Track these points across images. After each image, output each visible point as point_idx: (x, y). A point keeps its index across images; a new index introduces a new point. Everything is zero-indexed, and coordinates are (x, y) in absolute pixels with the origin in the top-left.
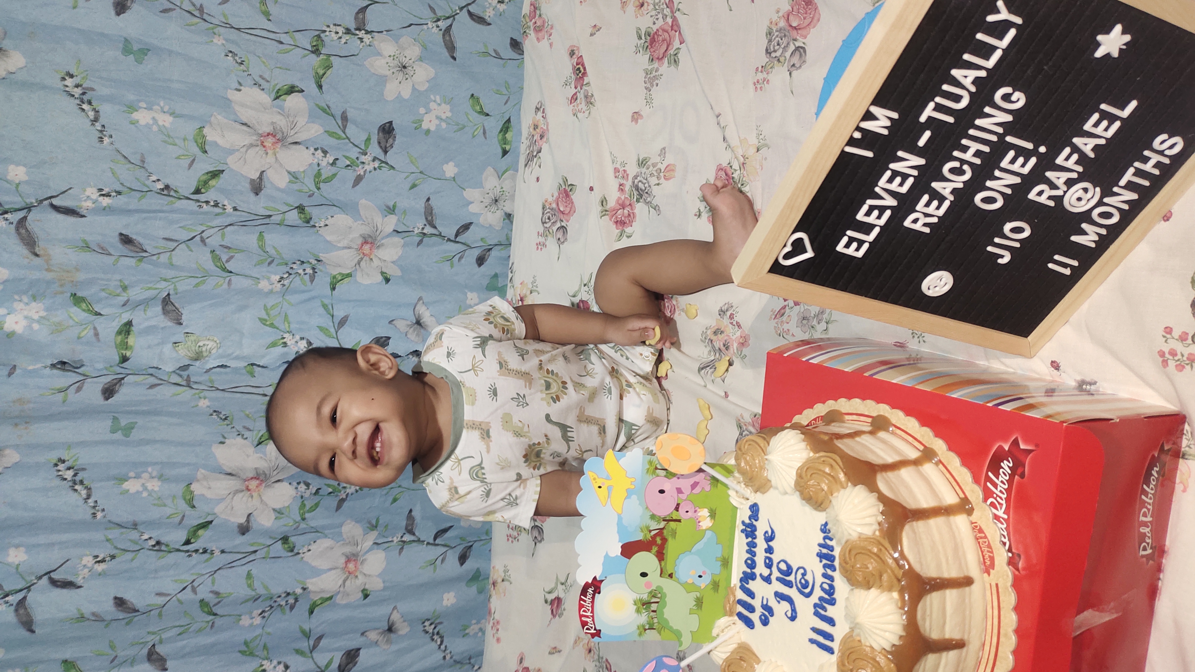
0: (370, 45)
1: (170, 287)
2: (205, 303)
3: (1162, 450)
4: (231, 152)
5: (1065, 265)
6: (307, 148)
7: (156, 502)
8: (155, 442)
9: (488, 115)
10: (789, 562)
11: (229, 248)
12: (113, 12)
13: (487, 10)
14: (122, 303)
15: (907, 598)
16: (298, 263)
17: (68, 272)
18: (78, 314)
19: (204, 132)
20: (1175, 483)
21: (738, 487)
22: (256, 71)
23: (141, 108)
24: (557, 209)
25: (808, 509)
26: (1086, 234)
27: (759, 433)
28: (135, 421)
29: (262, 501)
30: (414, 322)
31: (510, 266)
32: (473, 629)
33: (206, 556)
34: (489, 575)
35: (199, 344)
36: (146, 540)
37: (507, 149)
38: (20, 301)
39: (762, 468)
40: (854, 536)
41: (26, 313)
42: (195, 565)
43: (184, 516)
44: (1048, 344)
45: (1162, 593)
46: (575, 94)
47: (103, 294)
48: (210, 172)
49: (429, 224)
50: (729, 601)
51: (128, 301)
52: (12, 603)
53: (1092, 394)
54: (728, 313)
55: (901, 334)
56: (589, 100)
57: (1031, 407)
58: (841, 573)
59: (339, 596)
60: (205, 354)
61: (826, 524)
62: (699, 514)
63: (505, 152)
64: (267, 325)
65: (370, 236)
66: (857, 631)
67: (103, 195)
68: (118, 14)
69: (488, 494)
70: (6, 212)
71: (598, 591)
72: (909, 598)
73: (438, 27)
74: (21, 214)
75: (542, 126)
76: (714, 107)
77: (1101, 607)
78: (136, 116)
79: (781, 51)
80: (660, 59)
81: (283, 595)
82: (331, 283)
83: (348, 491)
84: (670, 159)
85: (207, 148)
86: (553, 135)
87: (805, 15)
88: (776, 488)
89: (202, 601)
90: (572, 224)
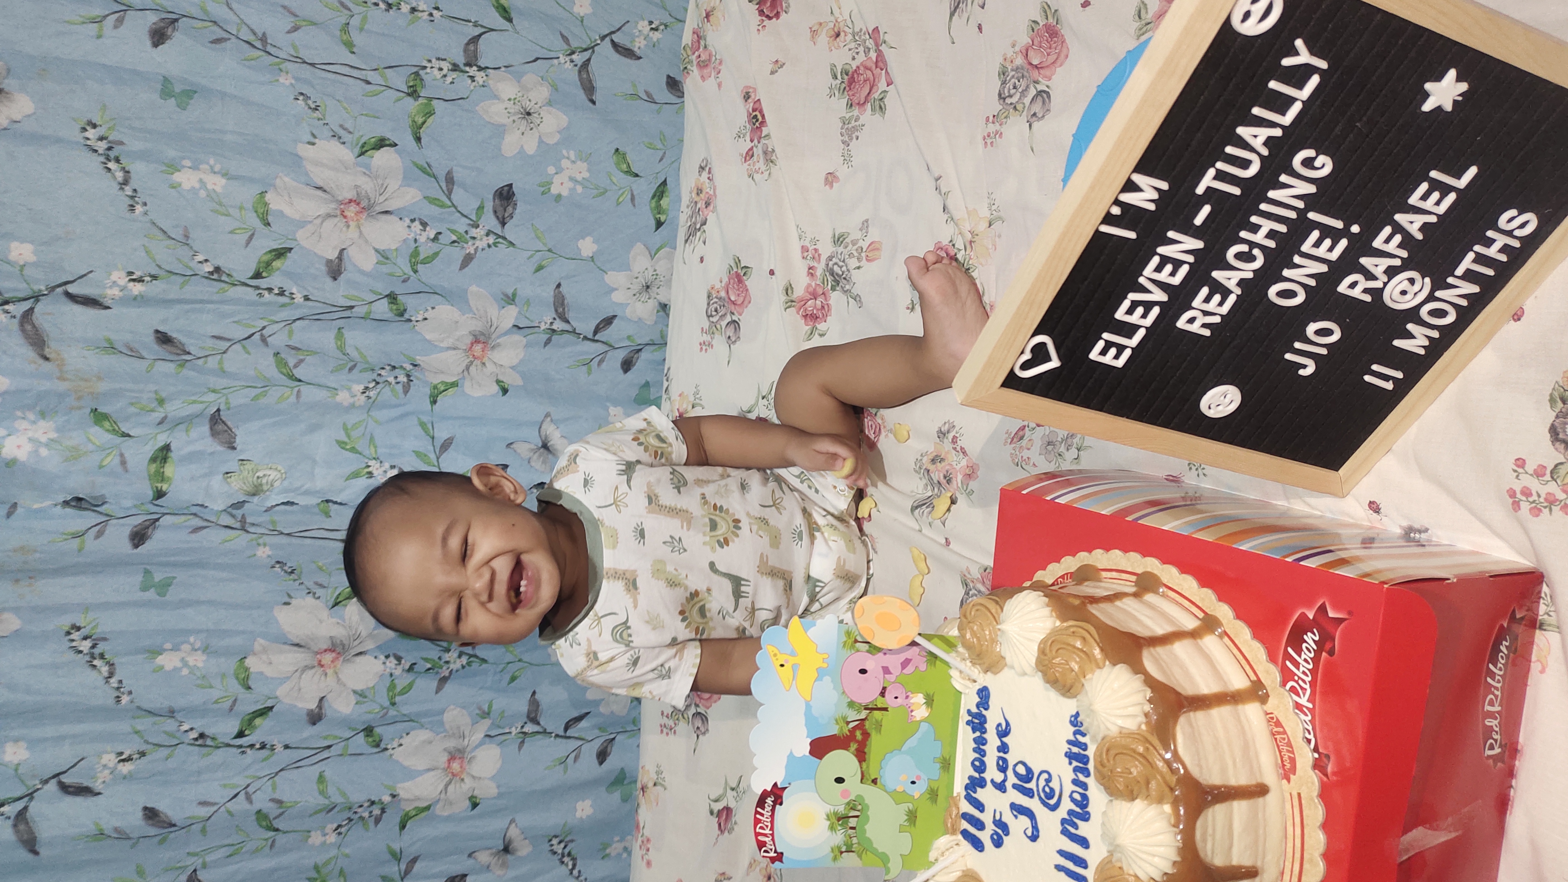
0: (483, 86)
1: (219, 401)
2: (267, 421)
3: (1513, 618)
4: (302, 224)
5: (1386, 378)
6: (401, 219)
7: (199, 682)
8: (199, 603)
9: (637, 175)
10: (1029, 765)
11: (299, 349)
12: (148, 43)
13: (637, 39)
14: (158, 420)
15: (1182, 812)
16: (388, 368)
17: (86, 380)
18: (99, 435)
19: (266, 199)
20: (1530, 661)
21: (962, 666)
22: (334, 120)
23: (184, 167)
24: (727, 299)
25: (1053, 695)
26: (1413, 337)
27: (990, 594)
28: (174, 575)
29: (339, 680)
30: (540, 445)
31: (665, 372)
32: (615, 848)
33: (265, 753)
34: (637, 777)
35: (257, 474)
36: (186, 731)
37: (662, 220)
38: (23, 418)
39: (994, 641)
40: (1114, 731)
41: (30, 434)
42: (250, 765)
43: (235, 700)
44: (1365, 479)
45: (1515, 804)
46: (751, 149)
47: (132, 410)
48: (274, 250)
49: (560, 318)
50: (950, 815)
51: (165, 418)
52: (9, 815)
53: (1424, 546)
54: (950, 436)
55: (1175, 465)
56: (769, 157)
57: (1343, 562)
58: (1096, 779)
59: (441, 804)
60: (265, 488)
61: (1077, 714)
62: (912, 701)
63: (659, 224)
64: (347, 450)
65: (482, 334)
66: (1117, 855)
67: (134, 280)
68: (156, 45)
69: (635, 662)
70: (6, 302)
71: (779, 801)
72: (1185, 812)
73: (572, 61)
74: (26, 305)
75: (708, 190)
76: (931, 166)
77: (1435, 824)
78: (177, 177)
79: (1018, 95)
80: (861, 105)
81: (366, 804)
82: (431, 396)
83: (452, 666)
84: (874, 234)
85: (270, 219)
86: (720, 202)
87: (1049, 50)
88: (1012, 667)
89: (259, 812)
90: (746, 319)
